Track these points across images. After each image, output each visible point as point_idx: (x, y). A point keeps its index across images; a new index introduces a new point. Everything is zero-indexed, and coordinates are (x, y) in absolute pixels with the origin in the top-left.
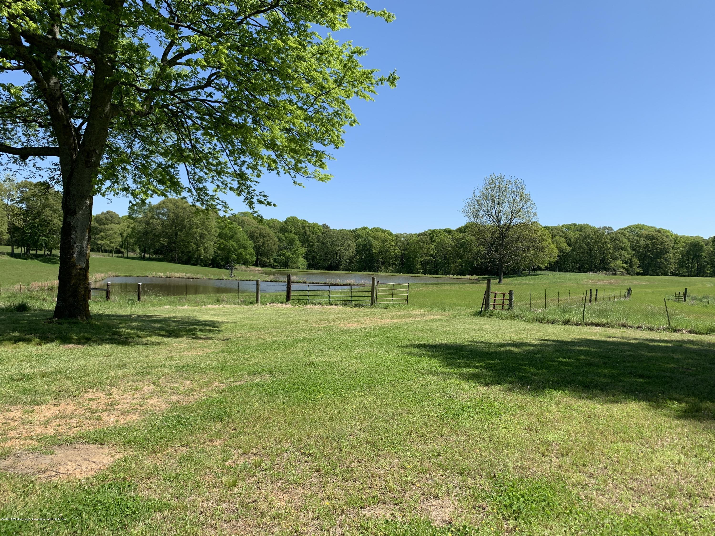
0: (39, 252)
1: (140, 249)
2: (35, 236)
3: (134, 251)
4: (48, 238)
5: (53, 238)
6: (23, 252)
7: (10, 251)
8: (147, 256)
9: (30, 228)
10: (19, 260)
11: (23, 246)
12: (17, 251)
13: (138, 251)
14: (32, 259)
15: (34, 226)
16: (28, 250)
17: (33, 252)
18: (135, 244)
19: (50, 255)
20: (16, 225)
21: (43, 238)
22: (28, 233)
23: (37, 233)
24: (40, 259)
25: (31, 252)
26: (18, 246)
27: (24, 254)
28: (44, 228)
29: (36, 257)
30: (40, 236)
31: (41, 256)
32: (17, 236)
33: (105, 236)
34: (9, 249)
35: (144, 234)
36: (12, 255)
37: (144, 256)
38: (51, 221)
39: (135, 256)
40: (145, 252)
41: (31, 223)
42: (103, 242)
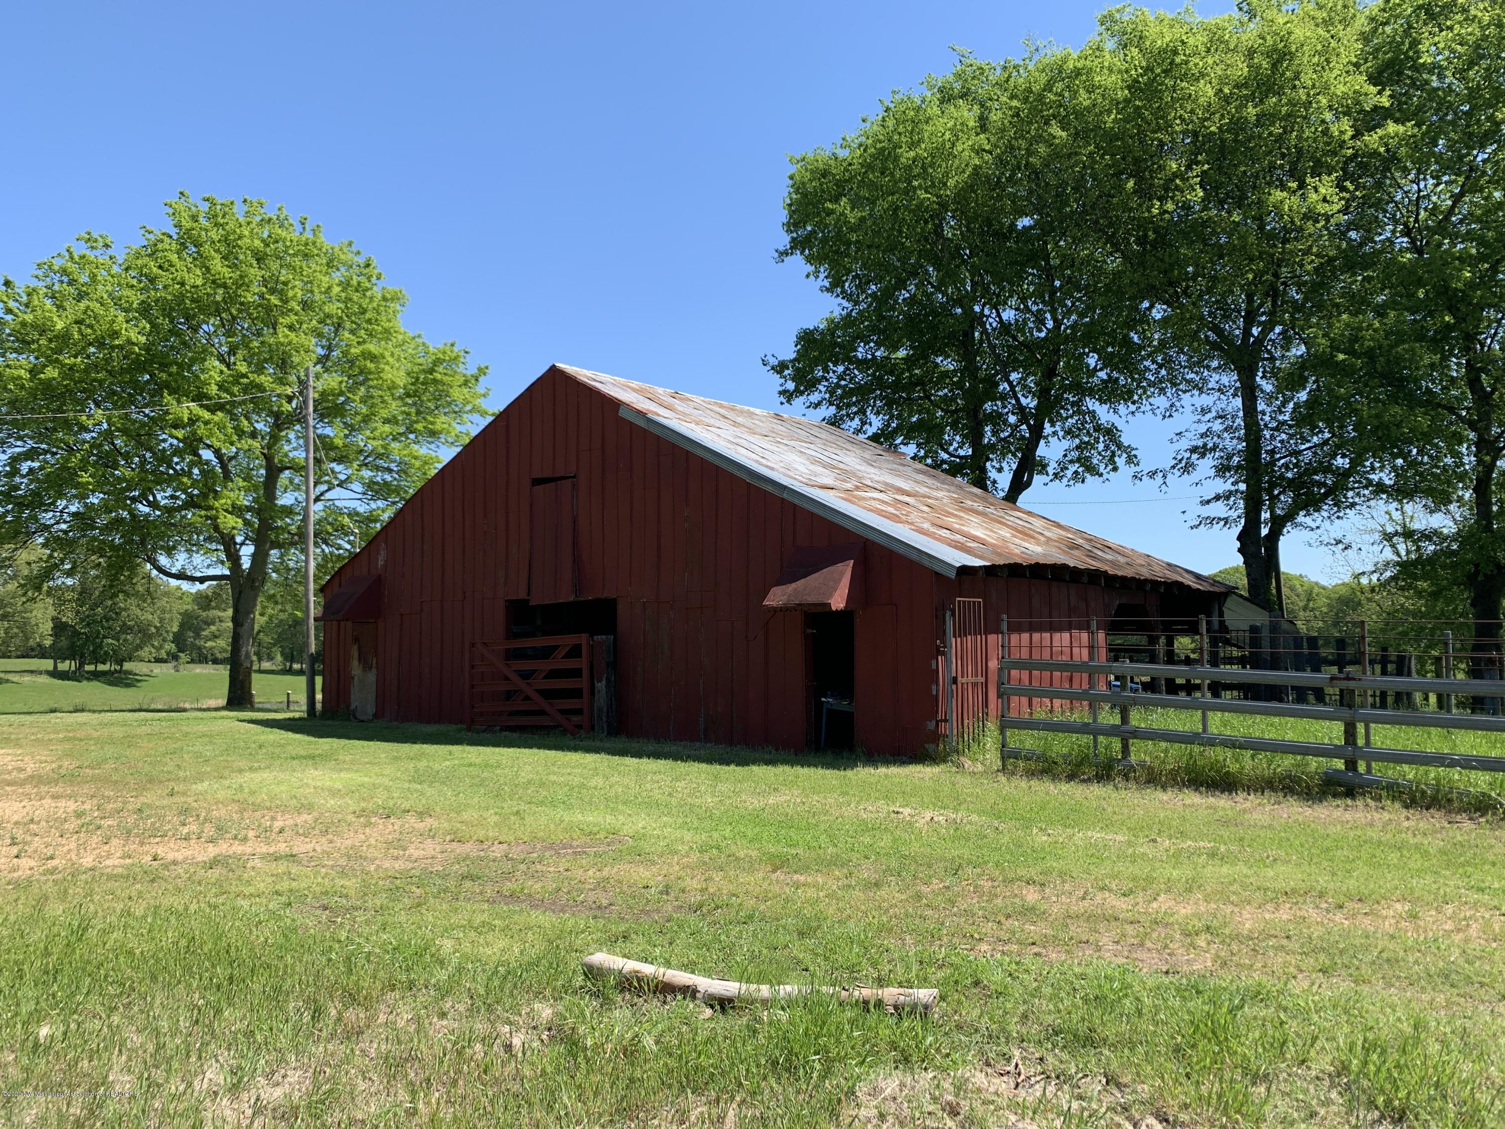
0: (101, 667)
1: (282, 654)
2: (97, 637)
3: (270, 658)
4: (118, 640)
5: (125, 640)
6: (73, 668)
7: (51, 668)
8: (296, 666)
9: (88, 625)
10: (66, 682)
11: (72, 657)
12: (64, 666)
13: (279, 658)
14: (88, 679)
15: (94, 621)
16: (82, 665)
17: (91, 668)
18: (274, 645)
19: (120, 672)
20: (64, 620)
21: (110, 641)
22: (85, 633)
23: (99, 633)
24: (103, 679)
25: (88, 668)
26: (64, 659)
27: (74, 672)
28: (111, 622)
29: (95, 676)
30: (105, 637)
31: (104, 673)
32: (64, 642)
33: (217, 633)
34: (48, 664)
35: (290, 626)
36: (55, 674)
37: (291, 667)
38: (125, 610)
39: (274, 668)
40: (292, 661)
41: (88, 616)
42: (214, 644)
